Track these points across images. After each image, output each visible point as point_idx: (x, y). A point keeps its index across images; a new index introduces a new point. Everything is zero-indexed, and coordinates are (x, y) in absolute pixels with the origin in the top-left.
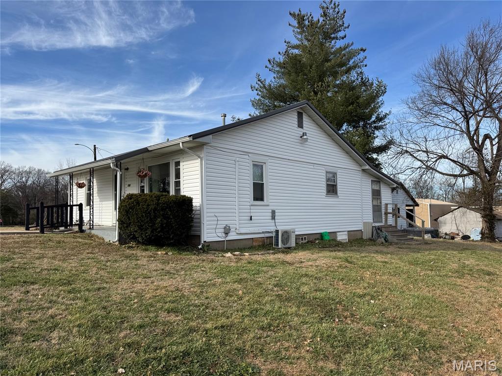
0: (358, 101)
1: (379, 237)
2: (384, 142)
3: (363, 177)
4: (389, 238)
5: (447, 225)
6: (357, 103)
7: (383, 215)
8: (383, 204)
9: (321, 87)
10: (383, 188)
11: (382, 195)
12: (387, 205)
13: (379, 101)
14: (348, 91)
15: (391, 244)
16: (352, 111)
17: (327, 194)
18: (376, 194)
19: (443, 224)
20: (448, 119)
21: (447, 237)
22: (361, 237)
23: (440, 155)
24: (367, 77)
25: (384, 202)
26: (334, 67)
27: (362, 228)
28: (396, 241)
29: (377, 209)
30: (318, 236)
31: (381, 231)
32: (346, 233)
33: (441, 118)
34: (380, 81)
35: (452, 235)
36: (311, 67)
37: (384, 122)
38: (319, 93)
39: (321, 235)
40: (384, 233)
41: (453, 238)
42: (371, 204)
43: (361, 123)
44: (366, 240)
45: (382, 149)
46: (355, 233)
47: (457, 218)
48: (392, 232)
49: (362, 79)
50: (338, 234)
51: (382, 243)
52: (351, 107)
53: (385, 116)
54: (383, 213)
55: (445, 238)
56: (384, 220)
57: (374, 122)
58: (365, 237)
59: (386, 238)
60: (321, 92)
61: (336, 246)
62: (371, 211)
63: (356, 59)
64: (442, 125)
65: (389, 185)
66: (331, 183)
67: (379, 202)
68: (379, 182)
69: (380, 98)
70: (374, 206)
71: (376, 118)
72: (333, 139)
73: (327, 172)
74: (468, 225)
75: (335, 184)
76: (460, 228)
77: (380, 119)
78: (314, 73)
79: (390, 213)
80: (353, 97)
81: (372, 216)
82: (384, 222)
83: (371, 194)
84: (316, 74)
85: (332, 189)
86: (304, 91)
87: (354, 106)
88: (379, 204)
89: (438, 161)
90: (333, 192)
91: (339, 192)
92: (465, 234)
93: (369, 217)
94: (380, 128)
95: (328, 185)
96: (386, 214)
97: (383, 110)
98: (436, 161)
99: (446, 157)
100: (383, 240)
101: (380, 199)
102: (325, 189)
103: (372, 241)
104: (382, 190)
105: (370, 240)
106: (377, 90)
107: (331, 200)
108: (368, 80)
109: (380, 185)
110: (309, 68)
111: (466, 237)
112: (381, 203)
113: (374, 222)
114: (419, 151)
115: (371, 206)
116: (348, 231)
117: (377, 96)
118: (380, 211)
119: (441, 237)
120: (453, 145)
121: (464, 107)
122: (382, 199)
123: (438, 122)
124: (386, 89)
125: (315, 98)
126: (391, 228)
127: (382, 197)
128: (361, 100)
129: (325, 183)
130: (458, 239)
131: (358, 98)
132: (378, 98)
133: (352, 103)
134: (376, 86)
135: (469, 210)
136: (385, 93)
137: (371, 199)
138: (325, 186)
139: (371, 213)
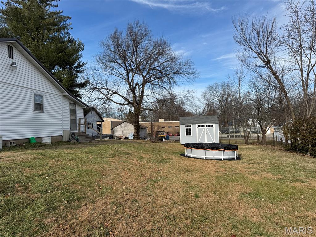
0: (65, 51)
1: (73, 139)
2: (83, 81)
3: (64, 100)
4: (80, 139)
5: (118, 132)
6: (65, 52)
7: (78, 126)
8: (77, 118)
9: (37, 35)
10: (78, 109)
11: (77, 113)
12: (80, 119)
13: (79, 54)
14: (58, 43)
15: (80, 143)
16: (61, 57)
17: (34, 110)
18: (73, 112)
19: (116, 132)
20: (118, 71)
21: (117, 138)
22: (61, 140)
23: (114, 92)
24: (72, 37)
25: (78, 117)
26: (48, 25)
27: (63, 134)
28: (84, 141)
29: (73, 122)
30: (27, 141)
31: (75, 135)
32: (50, 138)
33: (115, 71)
34: (80, 41)
35: (120, 137)
36: (30, 20)
37: (83, 68)
38: (36, 40)
39: (29, 140)
40: (77, 137)
41: (120, 139)
42: (69, 118)
43: (68, 67)
44: (65, 142)
45: (82, 85)
46: (57, 137)
47: (123, 128)
48: (82, 136)
49: (69, 37)
50: (43, 138)
51: (75, 143)
52: (60, 54)
53: (84, 64)
54: (78, 124)
55: (116, 139)
56: (78, 129)
57: (76, 67)
58: (64, 140)
59: (77, 139)
60: (37, 39)
61: (40, 146)
62: (69, 123)
63: (65, 23)
64: (116, 75)
65: (82, 107)
66: (39, 103)
67: (75, 117)
68: (75, 104)
69: (80, 53)
70: (71, 120)
71: (77, 65)
72: (40, 71)
73: (35, 95)
74: (128, 131)
75: (42, 103)
76: (124, 133)
77: (80, 66)
78: (31, 25)
79: (82, 124)
80: (62, 48)
81: (69, 126)
82: (78, 130)
83: (69, 112)
84: (33, 26)
85: (39, 107)
86: (24, 36)
87: (63, 54)
88: (75, 119)
89: (113, 95)
90: (40, 109)
91: (44, 109)
92: (126, 136)
93: (67, 127)
94: (80, 71)
95: (35, 104)
96: (80, 125)
97: (82, 60)
98: (112, 95)
99: (116, 93)
100: (75, 141)
101: (76, 115)
102: (33, 106)
103: (68, 142)
104: (77, 110)
105: (68, 141)
106: (78, 46)
107: (38, 115)
108: (73, 39)
109: (76, 107)
110: (28, 20)
111: (126, 138)
112: (76, 118)
113: (71, 130)
114: (103, 88)
115: (69, 120)
116: (51, 136)
117: (78, 51)
118: (76, 123)
119: (114, 139)
120: (120, 86)
121: (126, 66)
122: (77, 116)
123: (113, 72)
124: (83, 47)
125: (33, 43)
126: (82, 134)
127: (77, 114)
128: (67, 51)
129: (33, 102)
130: (123, 139)
131: (65, 49)
132: (79, 51)
133: (61, 52)
134: (78, 44)
135: (128, 123)
136: (83, 49)
137: (69, 115)
138: (33, 104)
139: (69, 125)
